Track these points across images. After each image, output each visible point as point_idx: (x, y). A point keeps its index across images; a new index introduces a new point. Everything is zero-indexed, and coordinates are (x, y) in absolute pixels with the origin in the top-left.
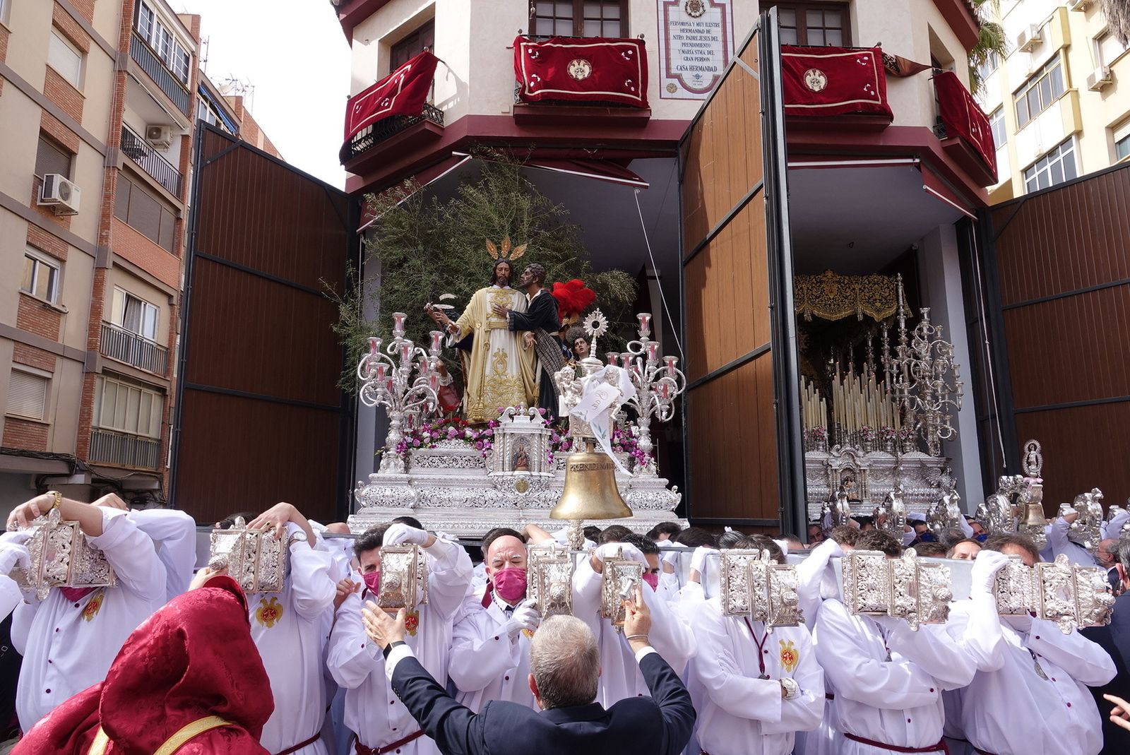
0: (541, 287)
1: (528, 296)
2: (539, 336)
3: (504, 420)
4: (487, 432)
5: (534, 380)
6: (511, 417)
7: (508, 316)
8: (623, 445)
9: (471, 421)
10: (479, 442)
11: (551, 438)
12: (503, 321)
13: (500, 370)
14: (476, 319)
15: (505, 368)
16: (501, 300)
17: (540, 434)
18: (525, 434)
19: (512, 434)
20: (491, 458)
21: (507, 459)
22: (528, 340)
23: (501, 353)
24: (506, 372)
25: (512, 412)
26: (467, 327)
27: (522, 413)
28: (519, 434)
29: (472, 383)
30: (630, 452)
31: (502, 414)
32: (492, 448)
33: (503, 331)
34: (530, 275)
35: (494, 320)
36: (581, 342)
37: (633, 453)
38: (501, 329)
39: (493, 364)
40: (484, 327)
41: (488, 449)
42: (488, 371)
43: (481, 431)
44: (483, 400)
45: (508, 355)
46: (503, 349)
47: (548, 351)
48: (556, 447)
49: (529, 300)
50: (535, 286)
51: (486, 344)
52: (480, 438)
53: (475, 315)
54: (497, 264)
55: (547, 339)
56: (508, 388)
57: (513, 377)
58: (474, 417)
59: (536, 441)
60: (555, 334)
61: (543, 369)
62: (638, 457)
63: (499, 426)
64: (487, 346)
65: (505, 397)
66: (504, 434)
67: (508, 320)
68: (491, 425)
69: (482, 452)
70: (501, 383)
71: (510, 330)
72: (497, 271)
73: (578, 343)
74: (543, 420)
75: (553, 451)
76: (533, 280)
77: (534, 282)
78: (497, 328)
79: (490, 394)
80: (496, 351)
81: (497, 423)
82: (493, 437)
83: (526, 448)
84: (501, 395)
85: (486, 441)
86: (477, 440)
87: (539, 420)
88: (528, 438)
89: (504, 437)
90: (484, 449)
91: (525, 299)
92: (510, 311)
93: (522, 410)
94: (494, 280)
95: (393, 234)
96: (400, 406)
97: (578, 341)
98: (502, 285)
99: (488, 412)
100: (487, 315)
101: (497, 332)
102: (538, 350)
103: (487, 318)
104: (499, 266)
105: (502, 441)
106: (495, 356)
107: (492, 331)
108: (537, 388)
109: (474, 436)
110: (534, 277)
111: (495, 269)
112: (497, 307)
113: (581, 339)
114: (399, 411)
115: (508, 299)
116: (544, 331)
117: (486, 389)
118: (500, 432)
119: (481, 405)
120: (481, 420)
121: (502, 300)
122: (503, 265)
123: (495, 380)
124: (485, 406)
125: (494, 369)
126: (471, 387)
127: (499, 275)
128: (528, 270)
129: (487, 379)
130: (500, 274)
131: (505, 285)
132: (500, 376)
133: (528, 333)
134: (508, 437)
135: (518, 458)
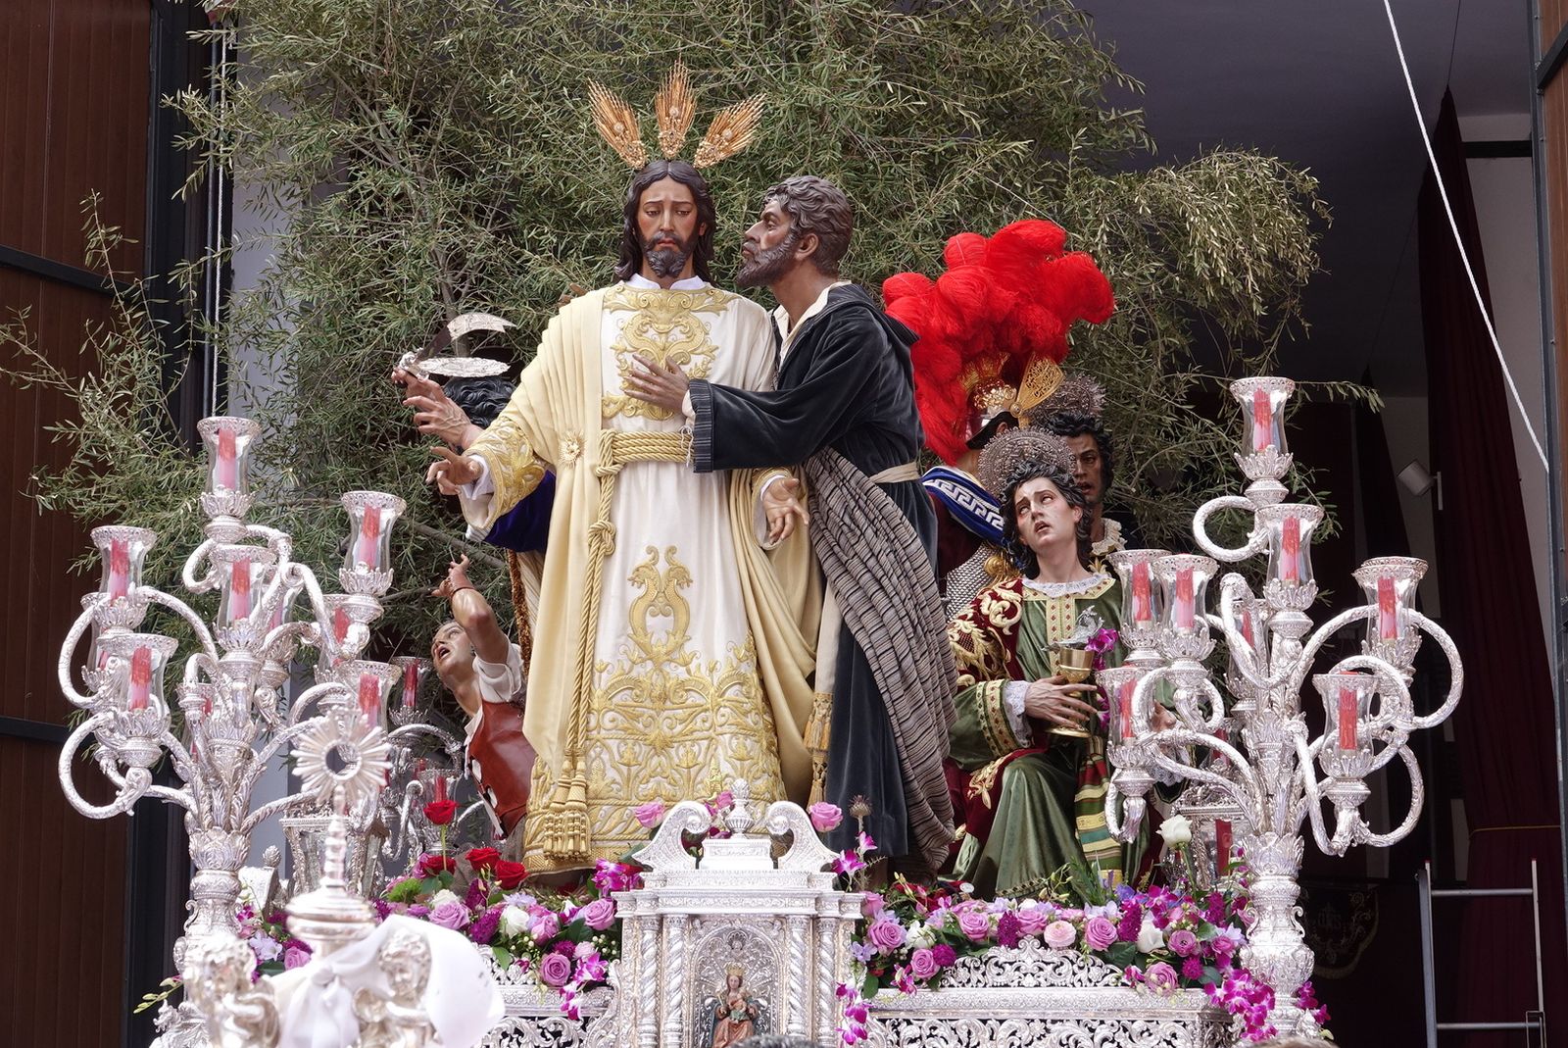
0: (834, 274)
1: (781, 314)
2: (826, 485)
3: (664, 858)
4: (590, 913)
5: (811, 680)
6: (692, 844)
7: (687, 407)
8: (1176, 961)
9: (537, 860)
10: (556, 956)
11: (861, 931)
12: (670, 428)
13: (659, 641)
14: (559, 426)
15: (682, 632)
16: (660, 341)
17: (815, 919)
18: (750, 918)
19: (692, 917)
20: (608, 1024)
21: (670, 1024)
22: (776, 509)
23: (662, 567)
24: (688, 648)
25: (697, 827)
26: (521, 461)
27: (739, 827)
28: (721, 919)
29: (542, 701)
30: (1209, 989)
31: (655, 830)
32: (613, 979)
33: (670, 476)
34: (782, 229)
35: (634, 425)
36: (1041, 497)
37: (1220, 992)
38: (661, 463)
39: (628, 614)
40: (593, 458)
41: (589, 987)
42: (607, 646)
43: (569, 905)
44: (587, 772)
45: (693, 574)
46: (672, 550)
47: (865, 553)
48: (882, 970)
49: (783, 331)
50: (805, 275)
51: (598, 534)
52: (563, 938)
53: (557, 408)
54: (640, 189)
55: (861, 498)
56: (692, 716)
57: (711, 671)
58: (548, 844)
59: (793, 947)
60: (895, 474)
61: (844, 629)
62: (1240, 1009)
63: (641, 884)
64: (604, 538)
65: (678, 754)
66: (661, 918)
67: (690, 425)
68: (607, 882)
69: (563, 1001)
70: (664, 697)
71: (700, 468)
72: (643, 216)
73: (1026, 503)
74: (829, 855)
75: (868, 991)
76: (793, 249)
77: (800, 255)
78: (647, 462)
79: (613, 744)
80: (642, 558)
81: (632, 873)
82: (612, 935)
83: (753, 980)
84: (664, 746)
85: (584, 950)
86: (546, 945)
87: (812, 856)
88: (763, 936)
89: (660, 931)
90: (571, 988)
91: (768, 327)
92: (698, 385)
93: (739, 815)
94: (634, 257)
95: (296, 61)
96: (230, 810)
97: (1027, 490)
98: (667, 274)
99: (609, 821)
100: (605, 404)
101: (646, 476)
102: (821, 550)
103: (606, 420)
104: (649, 196)
105: (651, 951)
106: (637, 577)
107: (625, 476)
108: (823, 711)
109: (538, 931)
110: (800, 236)
111: (633, 209)
112: (644, 370)
113: (1042, 484)
114: (228, 829)
115: (690, 335)
116: (846, 466)
117: (599, 726)
118: (644, 909)
119: (576, 793)
120: (575, 857)
121: (669, 341)
122: (669, 191)
123: (634, 685)
124: (591, 799)
125: (635, 632)
126: (540, 715)
127: (650, 234)
128: (774, 205)
129: (603, 682)
130: (653, 227)
131: (675, 276)
132: (658, 668)
133: (775, 479)
134: (675, 931)
135: (717, 1020)
